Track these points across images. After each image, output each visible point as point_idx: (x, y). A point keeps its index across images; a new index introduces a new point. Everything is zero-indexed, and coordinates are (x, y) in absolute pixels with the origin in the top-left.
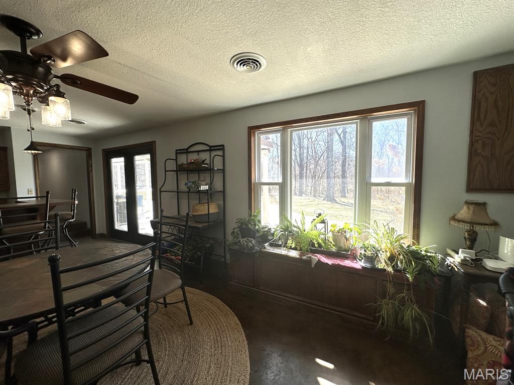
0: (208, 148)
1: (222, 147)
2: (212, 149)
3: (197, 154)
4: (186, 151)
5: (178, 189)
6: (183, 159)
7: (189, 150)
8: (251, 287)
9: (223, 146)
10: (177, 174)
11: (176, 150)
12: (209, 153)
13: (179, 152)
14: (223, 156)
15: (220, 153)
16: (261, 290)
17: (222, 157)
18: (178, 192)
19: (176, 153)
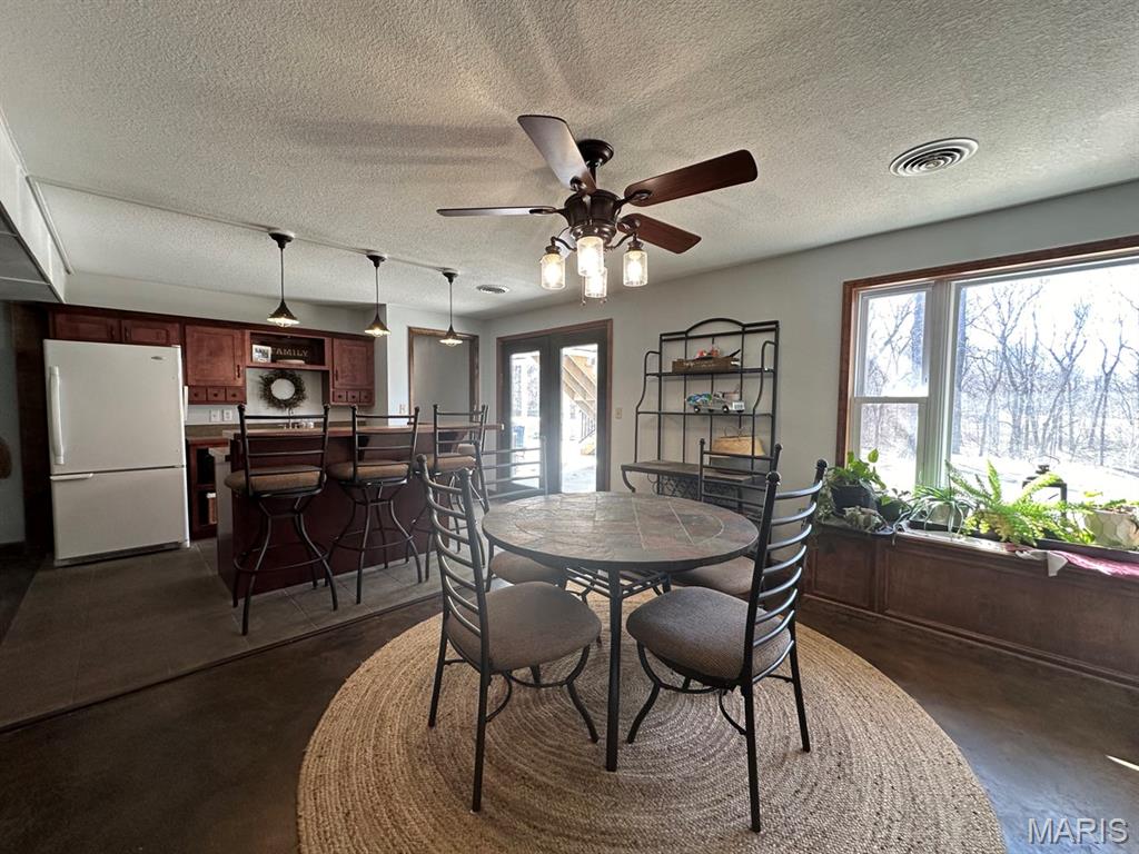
0: (740, 329)
1: (774, 326)
2: (746, 330)
3: (711, 339)
4: (685, 336)
5: (660, 409)
6: (675, 352)
7: (690, 334)
8: (863, 608)
9: (776, 323)
10: (660, 380)
11: (661, 335)
12: (741, 336)
13: (667, 338)
14: (776, 344)
15: (770, 337)
16: (889, 616)
17: (773, 346)
18: (659, 414)
19: (661, 341)
